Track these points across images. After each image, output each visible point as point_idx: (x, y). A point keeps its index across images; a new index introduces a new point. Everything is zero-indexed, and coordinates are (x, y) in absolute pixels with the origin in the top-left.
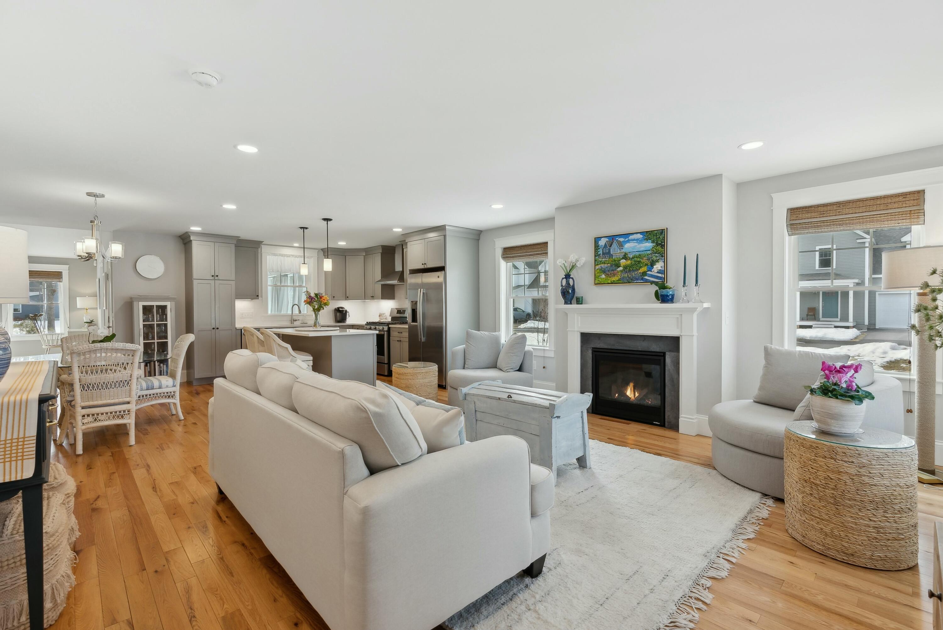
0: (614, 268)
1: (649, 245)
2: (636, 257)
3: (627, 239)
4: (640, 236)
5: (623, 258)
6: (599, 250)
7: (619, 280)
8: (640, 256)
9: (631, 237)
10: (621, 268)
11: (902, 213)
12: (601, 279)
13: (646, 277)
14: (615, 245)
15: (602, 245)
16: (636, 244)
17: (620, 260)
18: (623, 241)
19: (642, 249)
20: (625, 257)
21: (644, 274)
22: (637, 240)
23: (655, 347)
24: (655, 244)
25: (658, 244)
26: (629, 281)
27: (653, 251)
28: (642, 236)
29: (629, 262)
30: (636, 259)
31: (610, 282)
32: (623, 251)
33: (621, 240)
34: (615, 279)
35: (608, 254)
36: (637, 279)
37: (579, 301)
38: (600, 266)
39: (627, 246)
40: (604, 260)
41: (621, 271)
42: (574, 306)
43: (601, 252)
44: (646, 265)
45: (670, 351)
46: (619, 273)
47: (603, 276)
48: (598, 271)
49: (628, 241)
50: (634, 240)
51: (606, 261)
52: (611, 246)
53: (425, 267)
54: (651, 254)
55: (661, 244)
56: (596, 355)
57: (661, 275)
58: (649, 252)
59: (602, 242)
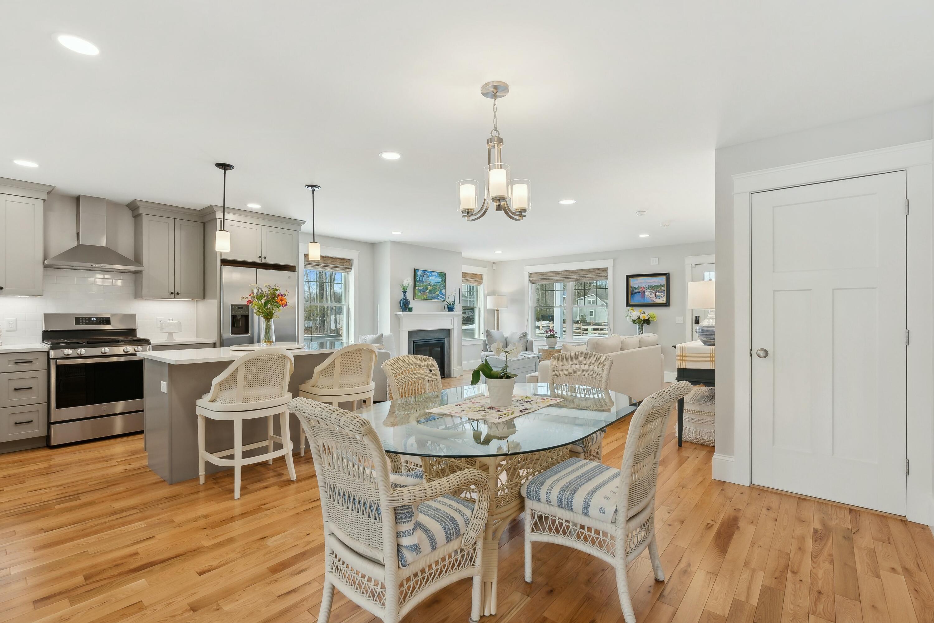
0: (425, 290)
1: (439, 280)
3: (431, 274)
4: (436, 274)
7: (427, 298)
8: (436, 285)
9: (433, 273)
10: (428, 291)
11: (478, 281)
12: (419, 296)
13: (438, 297)
14: (425, 277)
15: (419, 275)
16: (434, 278)
17: (428, 286)
19: (437, 281)
20: (430, 285)
21: (438, 295)
22: (435, 276)
23: (441, 336)
24: (442, 280)
26: (431, 298)
28: (437, 274)
29: (432, 287)
30: (434, 286)
31: (423, 299)
32: (429, 280)
33: (428, 274)
34: (425, 297)
35: (421, 281)
36: (435, 298)
37: (410, 310)
38: (418, 287)
39: (431, 278)
41: (428, 292)
42: (408, 313)
43: (418, 279)
44: (439, 290)
45: (447, 337)
46: (427, 294)
47: (420, 294)
48: (417, 291)
49: (431, 276)
50: (434, 275)
51: (421, 285)
52: (423, 277)
53: (263, 261)
54: (441, 285)
55: (444, 280)
56: (415, 345)
57: (445, 297)
58: (440, 284)
59: (419, 273)
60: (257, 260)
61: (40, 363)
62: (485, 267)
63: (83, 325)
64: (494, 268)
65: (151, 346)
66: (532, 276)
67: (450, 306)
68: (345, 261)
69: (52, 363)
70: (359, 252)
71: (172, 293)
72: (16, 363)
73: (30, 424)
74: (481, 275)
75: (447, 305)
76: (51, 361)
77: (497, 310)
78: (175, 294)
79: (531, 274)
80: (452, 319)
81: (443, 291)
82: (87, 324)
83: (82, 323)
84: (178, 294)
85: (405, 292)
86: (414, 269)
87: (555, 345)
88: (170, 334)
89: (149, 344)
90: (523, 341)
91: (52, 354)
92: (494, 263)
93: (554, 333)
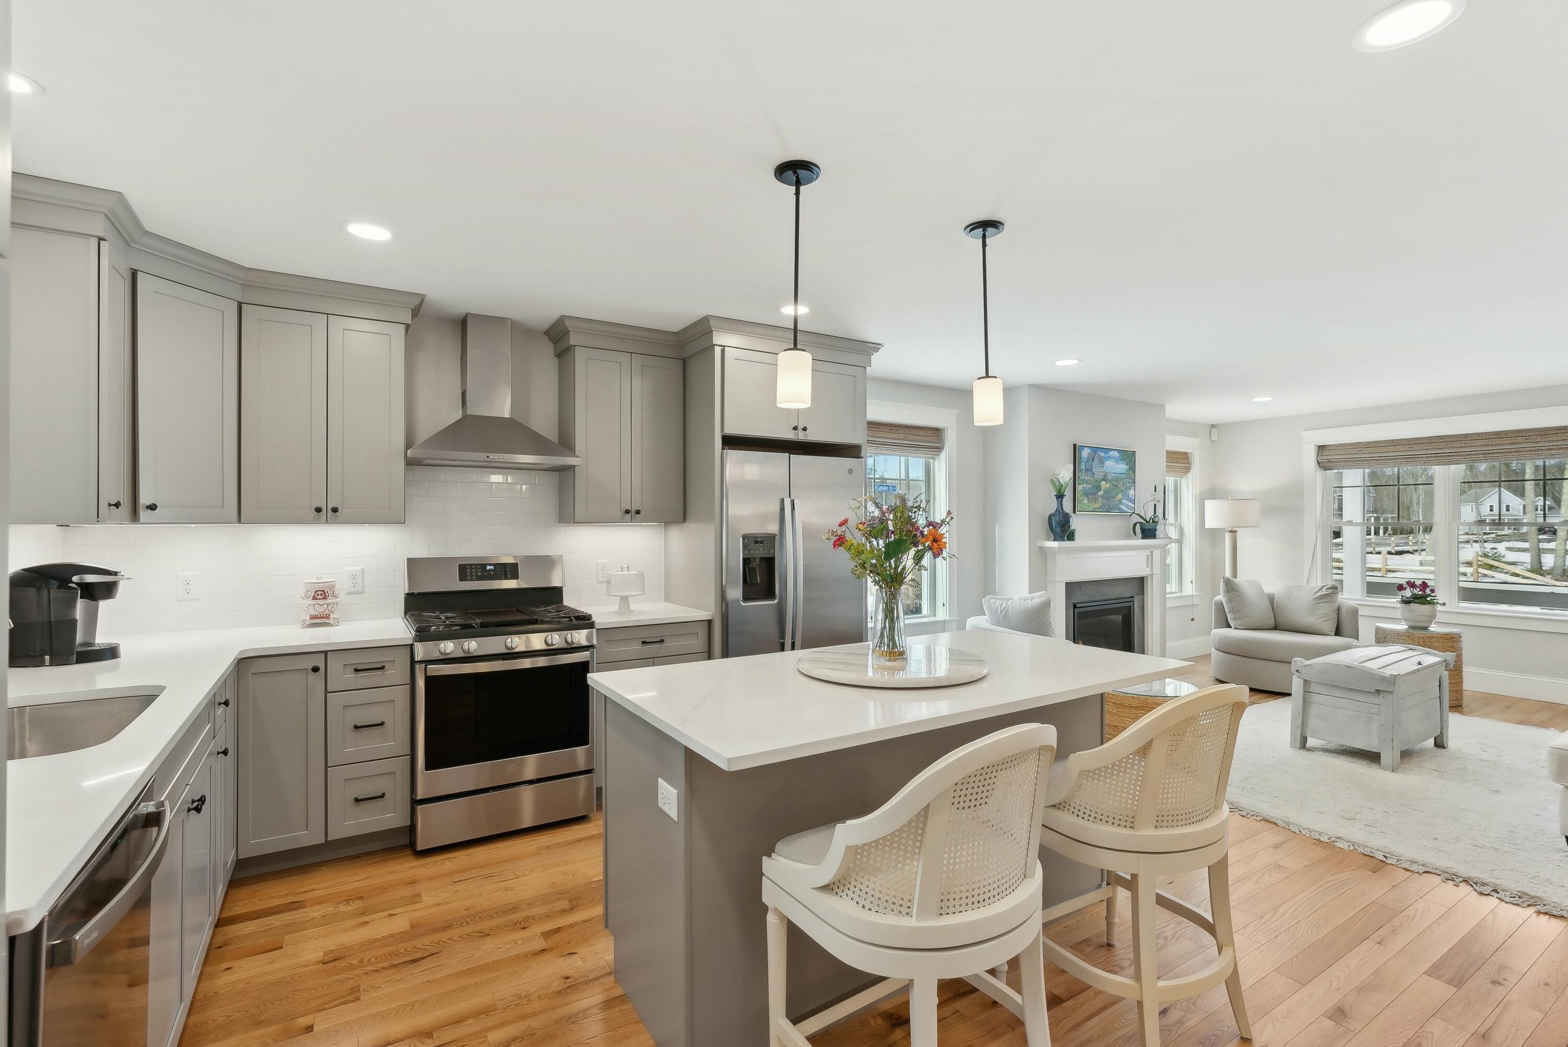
0: (1096, 491)
1: (1122, 467)
2: (1115, 481)
3: (1106, 456)
4: (1116, 454)
5: (1103, 480)
6: (1082, 464)
7: (1099, 508)
8: (1117, 480)
9: (1111, 453)
10: (1101, 493)
11: (1181, 468)
12: (1084, 503)
13: (1121, 506)
14: (1096, 462)
15: (1085, 458)
16: (1114, 463)
17: (1101, 482)
18: (1104, 457)
19: (1119, 471)
20: (1105, 479)
21: (1120, 501)
22: (1115, 458)
23: (1126, 592)
24: (1128, 467)
25: (1130, 468)
26: (1108, 509)
27: (1127, 474)
28: (1118, 455)
29: (1108, 485)
30: (1114, 482)
31: (1092, 510)
32: (1104, 469)
33: (1102, 454)
34: (1097, 505)
35: (1089, 470)
36: (1114, 508)
37: (1071, 537)
38: (1082, 486)
39: (1107, 463)
40: (1086, 478)
41: (1102, 496)
42: (1067, 544)
43: (1083, 467)
44: (1122, 490)
45: (1137, 594)
46: (1100, 499)
47: (1086, 501)
48: (1081, 492)
49: (1109, 458)
50: (1112, 458)
51: (1089, 480)
52: (1093, 461)
53: (802, 437)
54: (1126, 478)
55: (1132, 469)
56: (1078, 613)
57: (1133, 505)
58: (1124, 476)
59: (1085, 453)
60: (789, 435)
61: (398, 671)
62: (1194, 435)
63: (472, 580)
64: (1214, 438)
65: (594, 630)
66: (1327, 453)
67: (1147, 526)
68: (931, 433)
69: (419, 669)
70: (957, 411)
71: (627, 512)
72: (357, 670)
73: (380, 803)
74: (1186, 453)
75: (1141, 523)
76: (417, 666)
77: (1231, 532)
78: (632, 514)
79: (1321, 448)
80: (1149, 554)
81: (1131, 492)
82: (479, 578)
83: (471, 576)
84: (638, 512)
85: (1060, 496)
86: (1075, 445)
87: (1430, 622)
88: (625, 600)
89: (591, 625)
90: (1326, 609)
91: (421, 651)
92: (1213, 426)
93: (1428, 591)
